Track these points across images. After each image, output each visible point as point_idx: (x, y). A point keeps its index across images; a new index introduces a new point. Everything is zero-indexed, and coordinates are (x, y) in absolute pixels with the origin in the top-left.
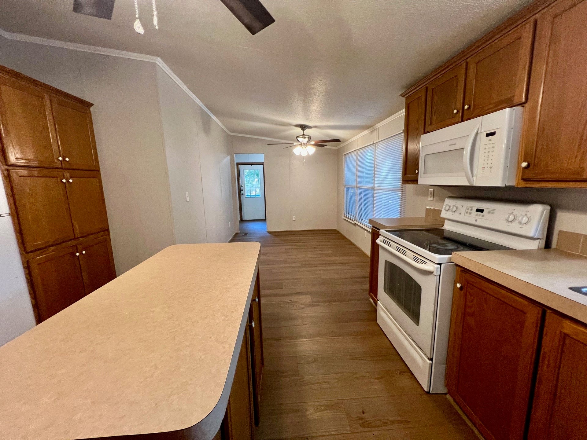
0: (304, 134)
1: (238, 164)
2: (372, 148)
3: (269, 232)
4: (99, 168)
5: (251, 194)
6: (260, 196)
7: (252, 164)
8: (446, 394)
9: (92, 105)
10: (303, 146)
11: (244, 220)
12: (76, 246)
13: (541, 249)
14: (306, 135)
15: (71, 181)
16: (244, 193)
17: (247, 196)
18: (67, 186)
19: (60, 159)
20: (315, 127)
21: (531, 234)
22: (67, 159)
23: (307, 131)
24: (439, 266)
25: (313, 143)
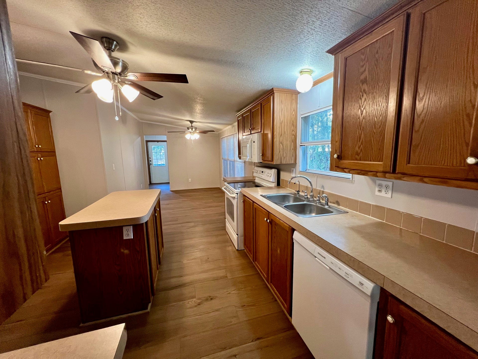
0: (192, 126)
1: (147, 141)
2: (232, 136)
3: (172, 191)
4: (55, 150)
5: (158, 163)
6: (165, 165)
7: (158, 141)
8: (244, 250)
9: (51, 112)
10: (192, 133)
11: (153, 184)
12: (45, 197)
13: (276, 186)
14: (193, 127)
15: (42, 159)
16: (152, 163)
17: (154, 165)
18: (40, 162)
19: (37, 146)
20: (199, 122)
21: (271, 181)
22: (40, 146)
23: (194, 124)
24: (237, 194)
25: (198, 132)
